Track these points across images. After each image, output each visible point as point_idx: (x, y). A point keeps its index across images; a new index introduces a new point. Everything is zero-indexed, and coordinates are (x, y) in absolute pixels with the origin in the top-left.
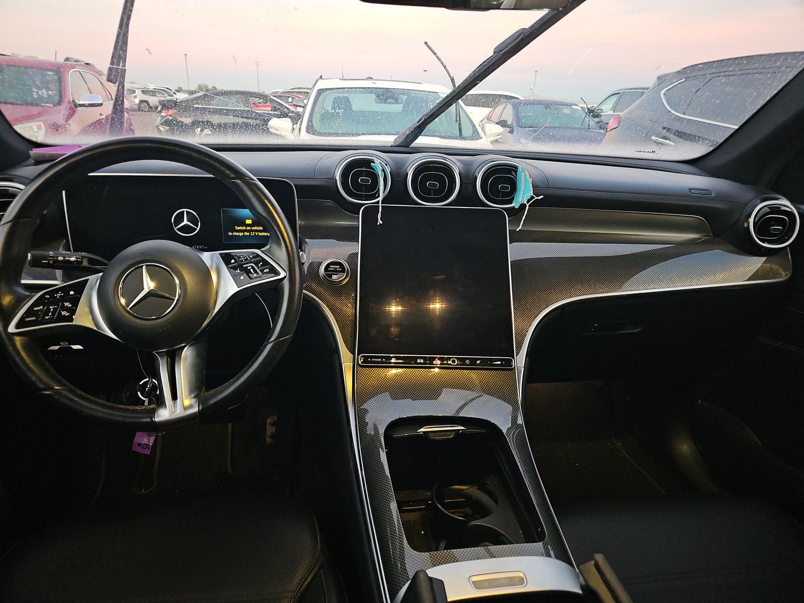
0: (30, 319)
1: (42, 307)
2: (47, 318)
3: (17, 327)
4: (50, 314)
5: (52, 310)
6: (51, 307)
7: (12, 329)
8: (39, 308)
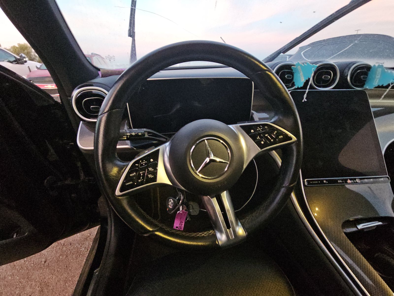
0: (129, 183)
1: (135, 173)
2: (139, 181)
3: (121, 190)
4: (141, 178)
5: (142, 174)
6: (141, 173)
7: (118, 192)
8: (133, 175)
